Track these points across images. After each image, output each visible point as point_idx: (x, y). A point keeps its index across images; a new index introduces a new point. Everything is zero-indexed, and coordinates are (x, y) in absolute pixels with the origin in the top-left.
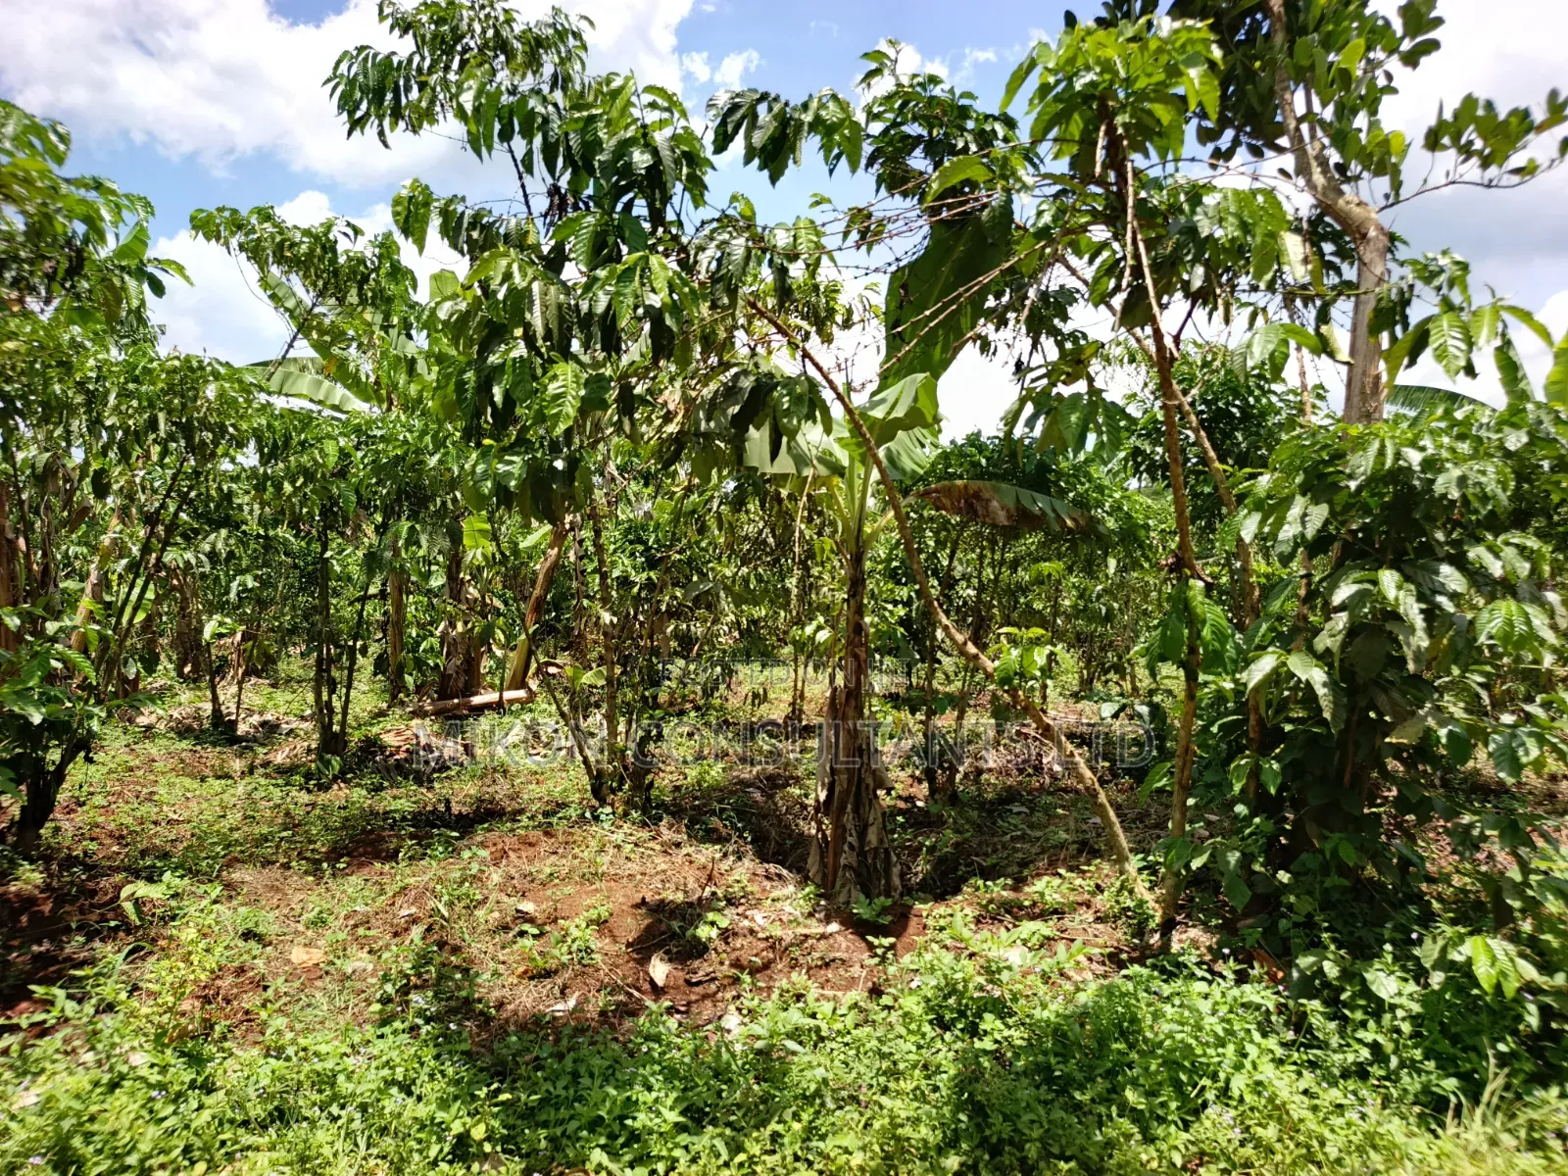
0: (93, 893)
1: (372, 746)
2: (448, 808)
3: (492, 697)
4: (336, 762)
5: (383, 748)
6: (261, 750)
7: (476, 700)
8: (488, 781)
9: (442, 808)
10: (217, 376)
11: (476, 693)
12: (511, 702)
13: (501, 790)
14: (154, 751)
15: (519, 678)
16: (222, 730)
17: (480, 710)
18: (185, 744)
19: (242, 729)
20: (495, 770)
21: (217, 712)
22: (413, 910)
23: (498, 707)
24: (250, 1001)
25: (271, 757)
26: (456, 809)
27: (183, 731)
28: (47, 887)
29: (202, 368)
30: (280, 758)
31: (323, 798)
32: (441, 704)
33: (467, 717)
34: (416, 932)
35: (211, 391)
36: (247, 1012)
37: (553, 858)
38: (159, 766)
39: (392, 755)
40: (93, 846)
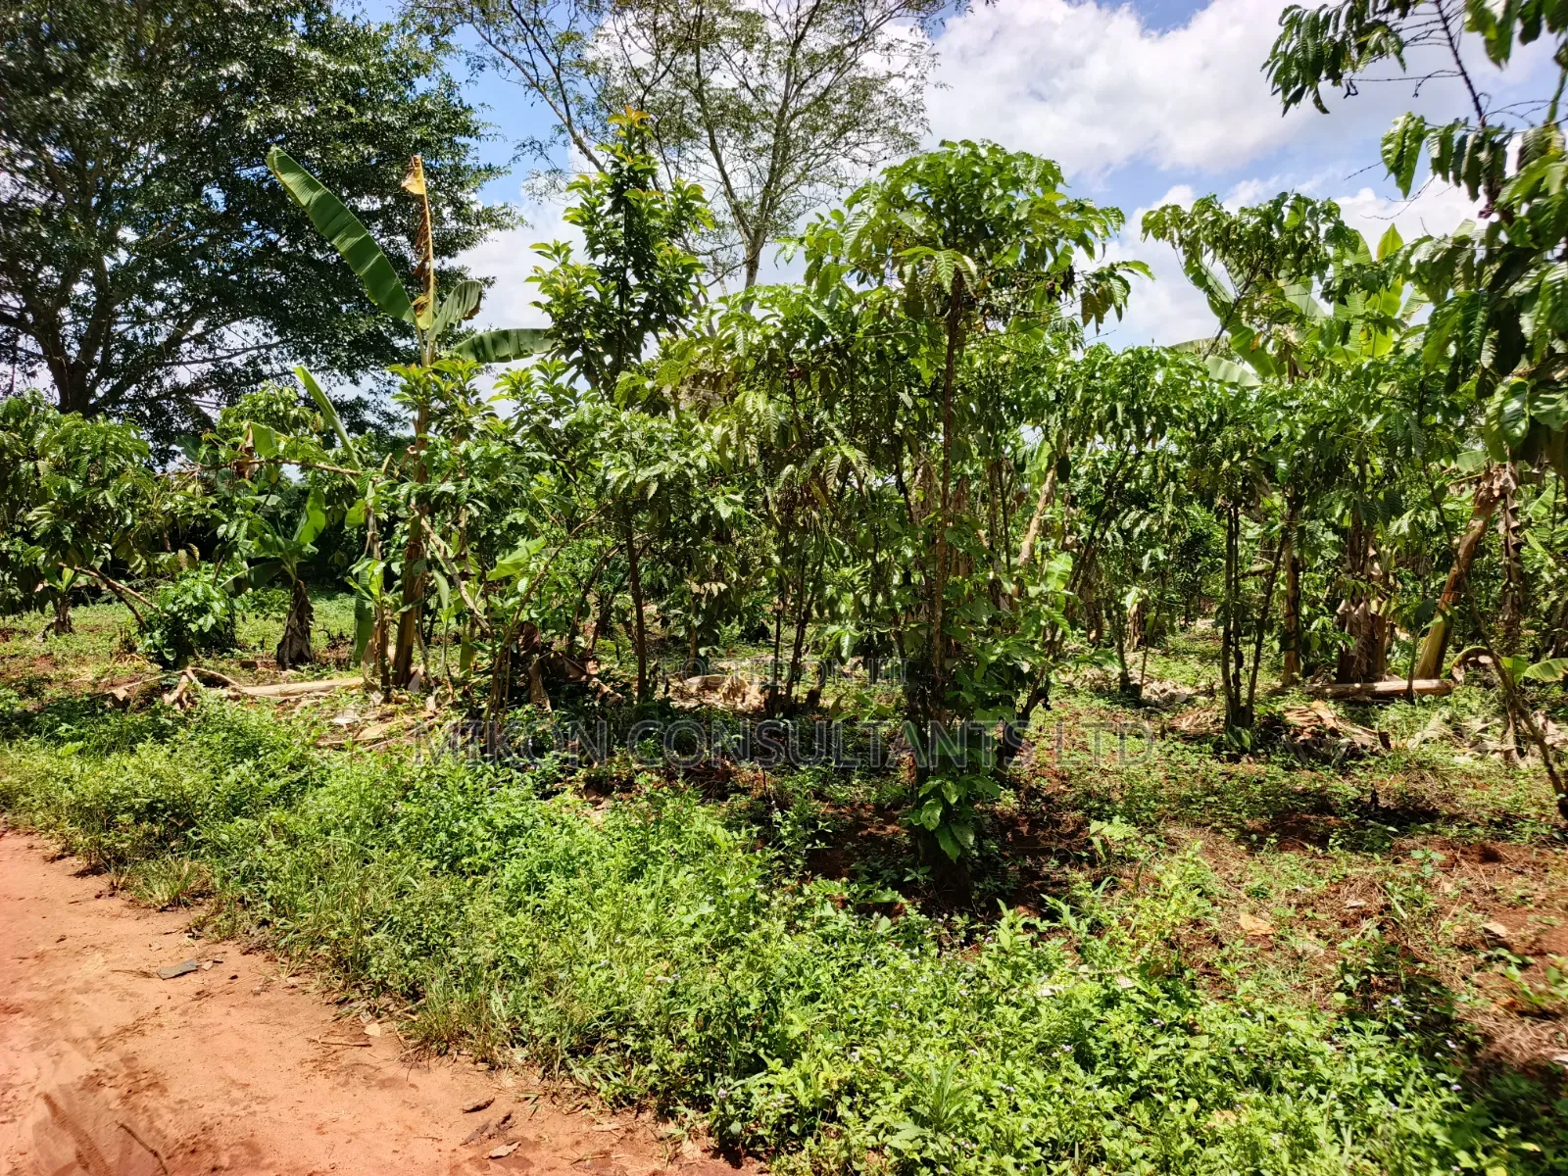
0: (1058, 824)
1: (1275, 725)
2: (1375, 799)
3: (1401, 684)
4: (1247, 737)
5: (1287, 727)
6: (1166, 716)
7: (1381, 686)
8: (1415, 776)
9: (1367, 798)
10: (1163, 363)
11: (1380, 679)
12: (1423, 692)
13: (1430, 789)
14: (1078, 705)
15: (1431, 666)
16: (1129, 694)
17: (1389, 697)
18: (1102, 702)
19: (1145, 693)
20: (1421, 765)
21: (1125, 678)
22: (1362, 902)
23: (1408, 695)
24: (1209, 954)
25: (1176, 723)
26: (1382, 802)
27: (1099, 691)
28: (1022, 812)
29: (1151, 357)
30: (1184, 725)
31: (1234, 768)
32: (1341, 687)
33: (1371, 704)
34: (1369, 926)
35: (1159, 377)
36: (1207, 965)
37: (1520, 878)
38: (1084, 719)
39: (1296, 735)
40: (1044, 782)
